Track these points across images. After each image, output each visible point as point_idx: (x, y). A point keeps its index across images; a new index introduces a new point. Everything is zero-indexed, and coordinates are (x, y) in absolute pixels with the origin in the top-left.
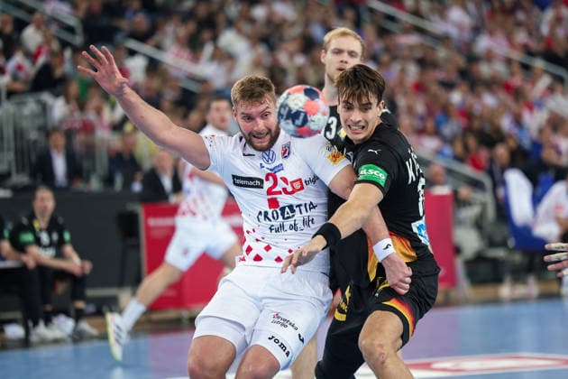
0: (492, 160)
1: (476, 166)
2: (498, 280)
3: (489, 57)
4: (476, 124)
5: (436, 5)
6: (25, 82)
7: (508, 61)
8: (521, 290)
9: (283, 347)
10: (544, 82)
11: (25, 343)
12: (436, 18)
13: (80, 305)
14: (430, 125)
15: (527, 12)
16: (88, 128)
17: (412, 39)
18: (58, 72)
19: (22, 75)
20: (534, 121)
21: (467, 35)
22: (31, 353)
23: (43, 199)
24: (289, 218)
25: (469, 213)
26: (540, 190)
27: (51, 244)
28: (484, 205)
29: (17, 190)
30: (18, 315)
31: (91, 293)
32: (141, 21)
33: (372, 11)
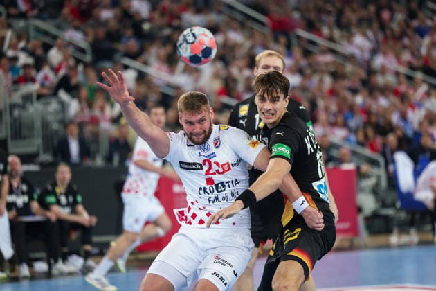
0: (385, 145)
1: (373, 149)
2: (389, 232)
3: (383, 70)
4: (374, 119)
5: (345, 33)
6: (50, 88)
7: (397, 74)
8: (405, 239)
9: (222, 279)
10: (423, 88)
11: (48, 275)
12: (345, 43)
13: (88, 248)
14: (340, 120)
15: (410, 38)
16: (95, 121)
17: (328, 58)
18: (74, 81)
19: (47, 83)
20: (415, 117)
21: (367, 55)
22: (53, 282)
23: (62, 173)
24: (221, 191)
25: (368, 183)
26: (419, 167)
27: (68, 205)
28: (379, 177)
29: (43, 165)
30: (43, 255)
31: (96, 239)
32: (133, 44)
33: (299, 37)
